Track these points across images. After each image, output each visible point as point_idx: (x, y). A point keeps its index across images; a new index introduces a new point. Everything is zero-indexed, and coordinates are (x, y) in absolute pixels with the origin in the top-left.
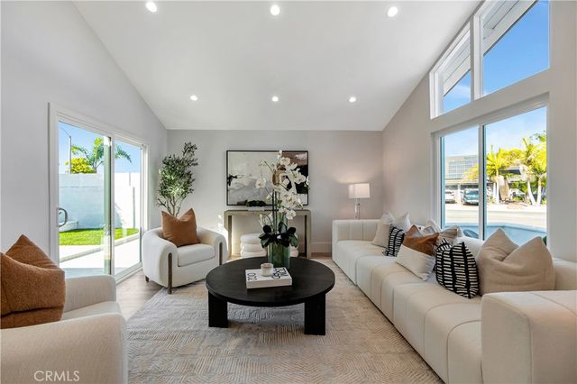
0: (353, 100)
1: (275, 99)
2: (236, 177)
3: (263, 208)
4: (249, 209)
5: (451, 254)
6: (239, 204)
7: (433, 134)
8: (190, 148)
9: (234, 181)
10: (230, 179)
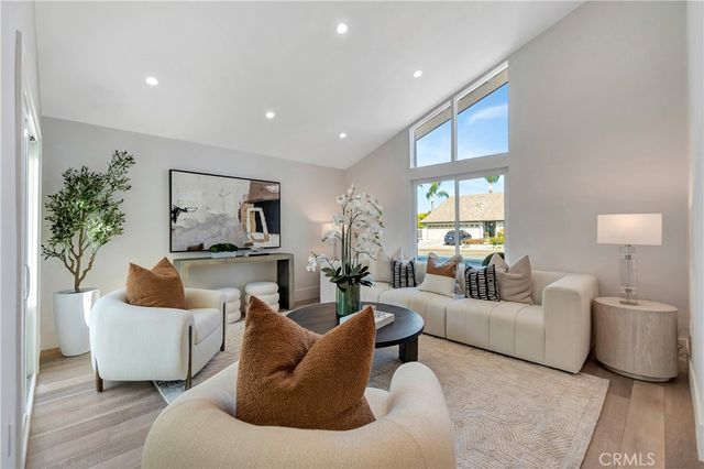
0: (343, 136)
1: (270, 115)
2: (185, 210)
3: (234, 254)
4: (214, 255)
5: (485, 275)
6: (190, 250)
7: (412, 181)
8: (124, 160)
9: (182, 216)
10: (174, 213)
